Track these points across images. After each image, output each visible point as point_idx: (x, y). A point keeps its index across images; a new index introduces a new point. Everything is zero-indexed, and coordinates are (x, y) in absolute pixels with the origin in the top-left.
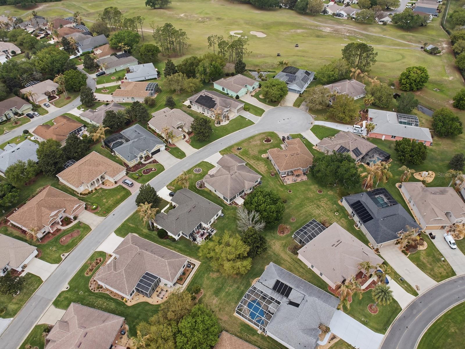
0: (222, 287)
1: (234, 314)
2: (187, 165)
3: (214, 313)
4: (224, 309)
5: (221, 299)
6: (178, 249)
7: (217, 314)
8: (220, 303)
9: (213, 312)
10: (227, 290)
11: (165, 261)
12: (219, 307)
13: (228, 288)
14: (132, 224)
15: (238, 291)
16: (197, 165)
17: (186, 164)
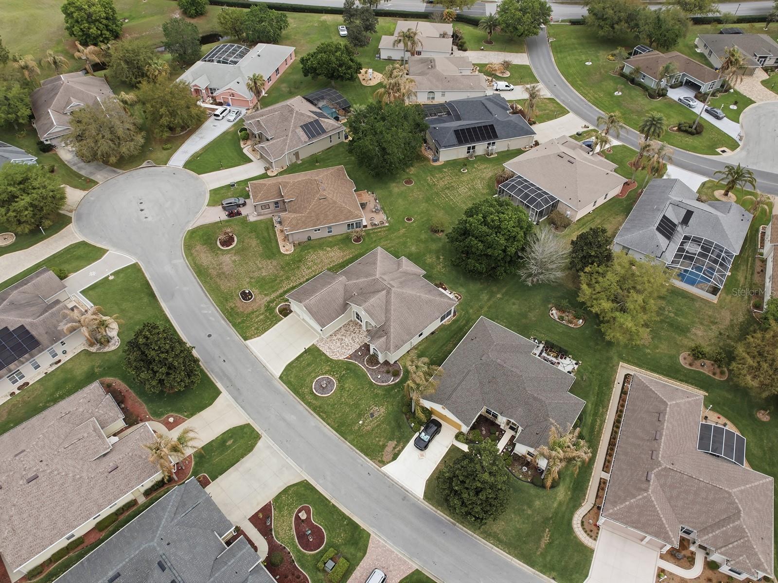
0: (668, 322)
1: (716, 302)
2: (292, 418)
3: (722, 331)
4: (710, 317)
5: (694, 322)
6: (598, 410)
7: (723, 327)
8: (702, 324)
9: (720, 334)
10: (672, 315)
11: (670, 405)
12: (707, 326)
13: (666, 313)
14: (540, 538)
15: (668, 298)
16: (296, 392)
17: (284, 420)
